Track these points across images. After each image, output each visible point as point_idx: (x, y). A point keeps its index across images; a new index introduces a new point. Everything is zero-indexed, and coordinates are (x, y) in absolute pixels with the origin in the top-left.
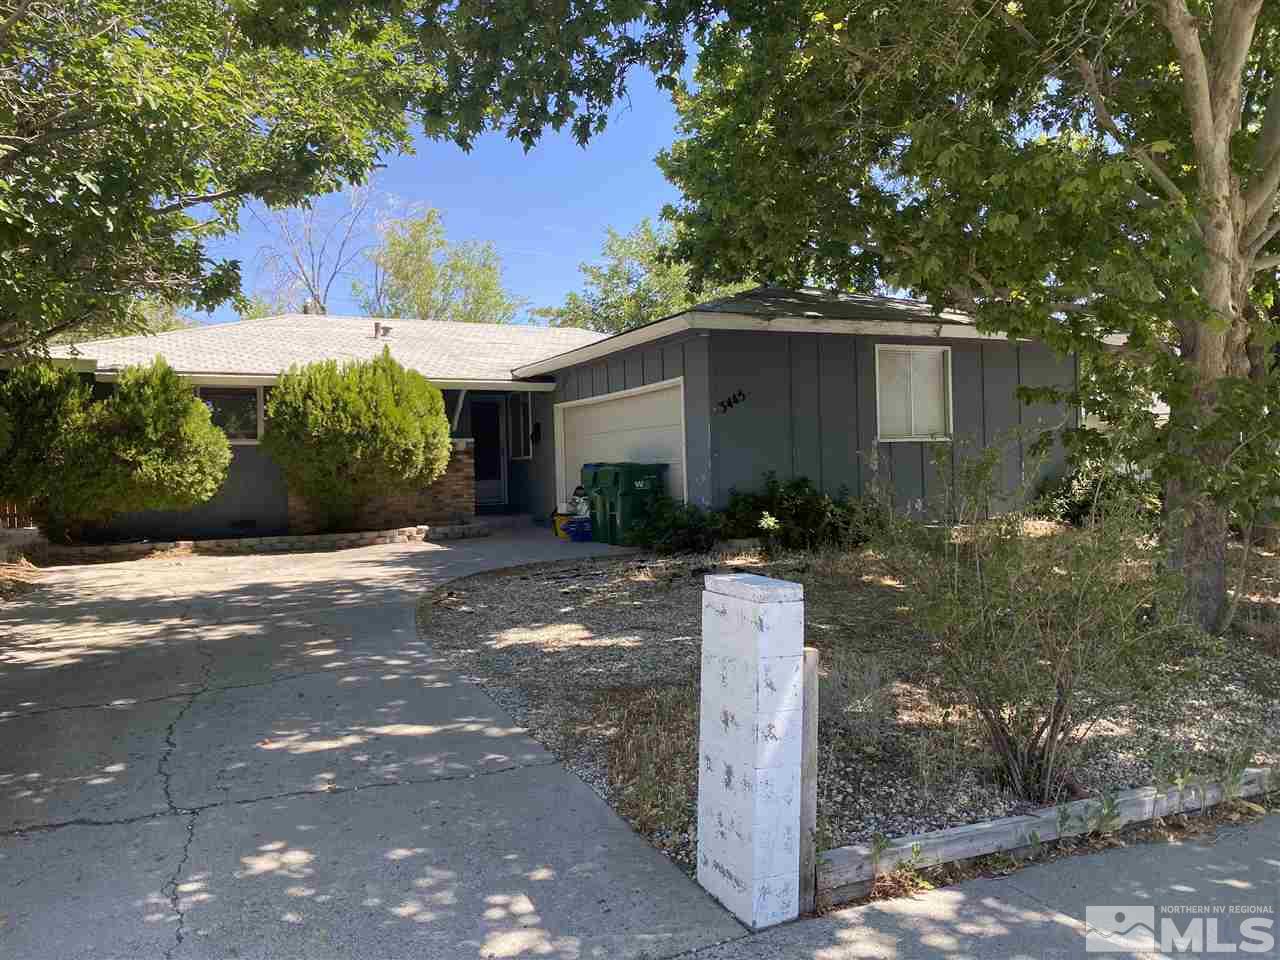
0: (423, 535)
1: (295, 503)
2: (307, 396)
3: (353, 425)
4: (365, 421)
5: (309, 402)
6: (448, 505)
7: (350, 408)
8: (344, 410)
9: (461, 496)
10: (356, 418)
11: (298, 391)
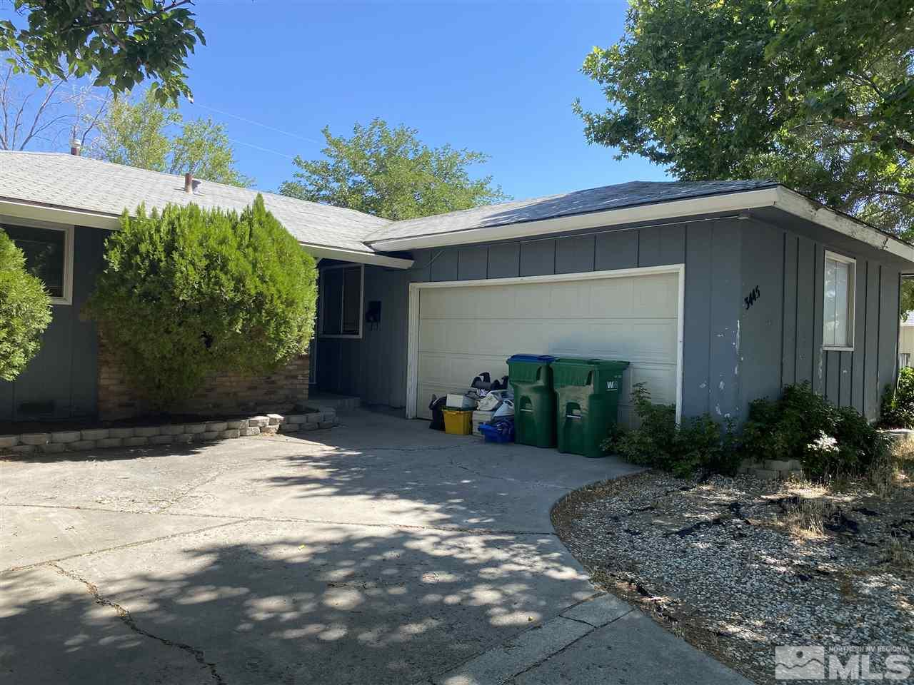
0: (277, 427)
1: (109, 379)
2: (170, 248)
3: (236, 289)
4: (252, 285)
5: (176, 255)
6: (282, 388)
7: (231, 266)
8: (223, 268)
9: (295, 377)
10: (239, 280)
11: (156, 238)
